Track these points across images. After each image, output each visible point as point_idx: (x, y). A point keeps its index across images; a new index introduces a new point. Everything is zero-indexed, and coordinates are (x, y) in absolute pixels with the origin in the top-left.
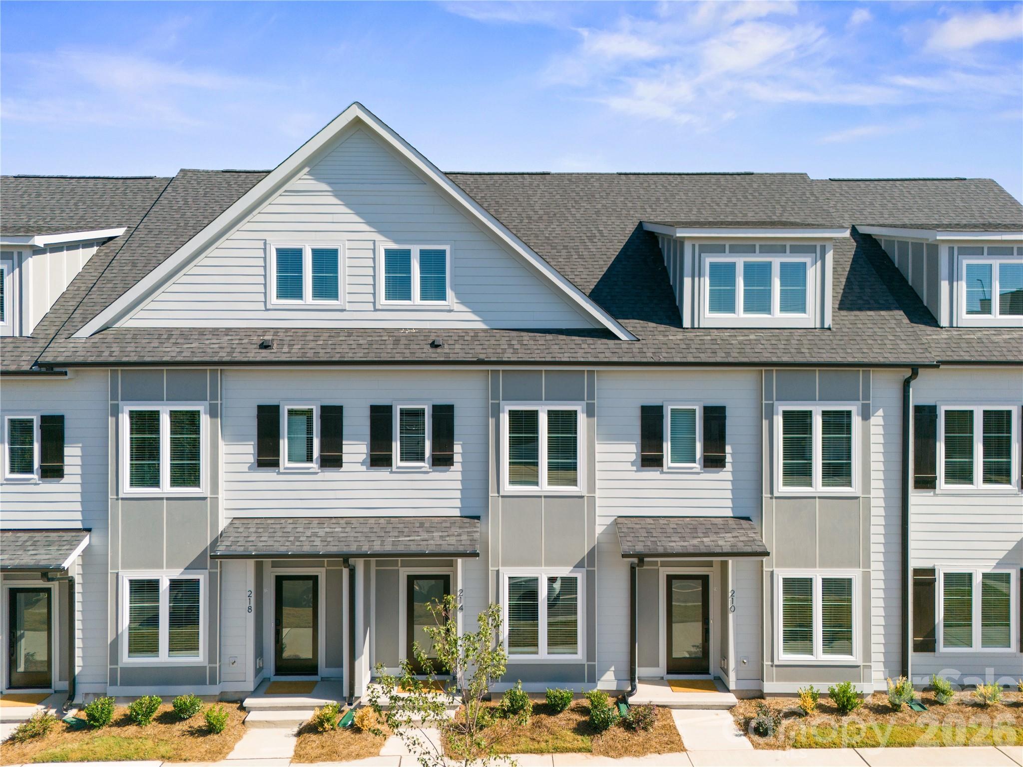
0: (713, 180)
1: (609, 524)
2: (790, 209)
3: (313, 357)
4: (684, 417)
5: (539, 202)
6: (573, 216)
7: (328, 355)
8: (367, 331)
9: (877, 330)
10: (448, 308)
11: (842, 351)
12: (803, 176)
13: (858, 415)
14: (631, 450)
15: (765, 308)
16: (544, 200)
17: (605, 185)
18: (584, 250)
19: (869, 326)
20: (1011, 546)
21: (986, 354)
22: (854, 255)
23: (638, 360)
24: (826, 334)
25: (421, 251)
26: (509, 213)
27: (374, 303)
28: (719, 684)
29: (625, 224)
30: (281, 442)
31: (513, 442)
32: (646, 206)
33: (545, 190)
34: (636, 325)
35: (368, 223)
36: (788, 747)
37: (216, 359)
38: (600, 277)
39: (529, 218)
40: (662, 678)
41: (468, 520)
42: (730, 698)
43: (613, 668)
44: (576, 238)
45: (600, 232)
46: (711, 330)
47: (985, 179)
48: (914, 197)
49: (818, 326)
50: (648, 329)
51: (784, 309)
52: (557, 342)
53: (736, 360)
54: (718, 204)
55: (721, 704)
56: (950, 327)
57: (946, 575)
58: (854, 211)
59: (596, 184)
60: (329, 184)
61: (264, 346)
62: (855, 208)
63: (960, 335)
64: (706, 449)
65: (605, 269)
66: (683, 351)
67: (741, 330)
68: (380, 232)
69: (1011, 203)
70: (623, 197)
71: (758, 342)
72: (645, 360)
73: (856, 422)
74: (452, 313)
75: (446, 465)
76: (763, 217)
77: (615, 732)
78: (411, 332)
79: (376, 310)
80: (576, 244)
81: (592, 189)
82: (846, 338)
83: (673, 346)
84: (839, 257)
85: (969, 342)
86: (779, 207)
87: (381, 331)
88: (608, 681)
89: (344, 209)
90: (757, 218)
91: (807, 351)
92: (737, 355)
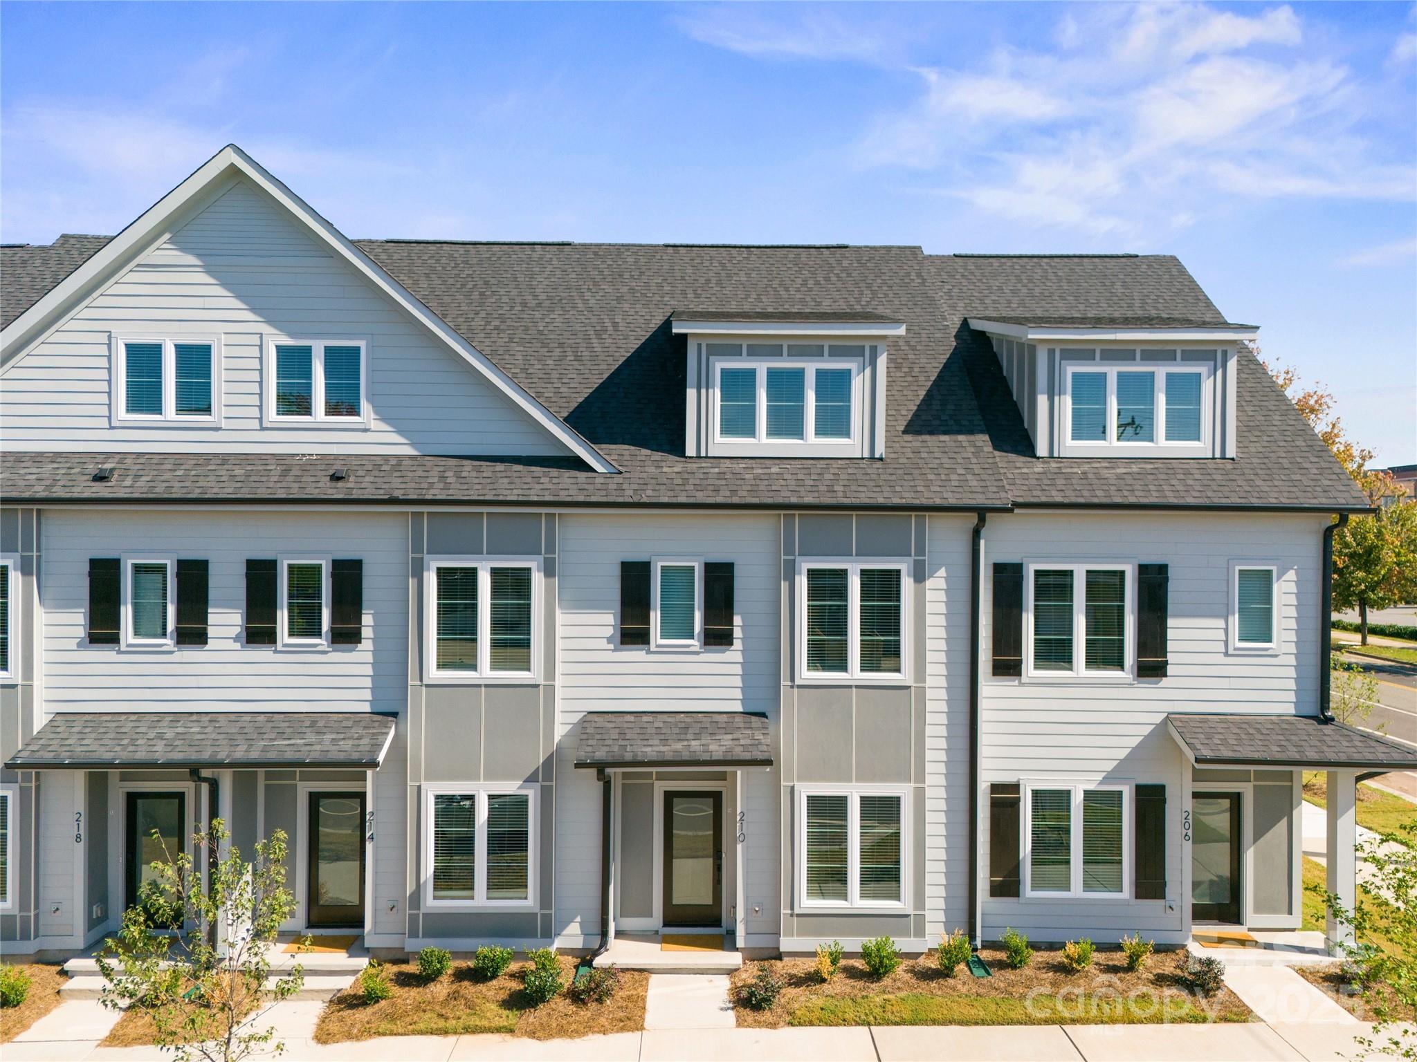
0: (791, 256)
1: (575, 722)
2: (882, 296)
3: (164, 493)
4: (678, 578)
5: (544, 283)
6: (585, 302)
7: (185, 490)
8: (249, 457)
9: (945, 461)
10: (362, 426)
11: (888, 489)
12: (915, 251)
13: (909, 576)
14: (606, 621)
15: (797, 431)
16: (553, 280)
17: (643, 260)
18: (584, 349)
19: (936, 455)
20: (1123, 754)
21: (1086, 493)
22: (948, 359)
23: (611, 499)
24: (875, 466)
25: (327, 348)
26: (498, 297)
27: (261, 419)
28: (726, 941)
29: (653, 314)
30: (123, 609)
31: (443, 610)
32: (689, 291)
33: (559, 266)
34: (625, 452)
35: (253, 310)
36: (782, 1024)
37: (27, 495)
38: (596, 386)
39: (524, 304)
40: (657, 932)
41: (380, 718)
42: (733, 959)
43: (578, 919)
44: (579, 333)
45: (615, 325)
46: (722, 461)
47: (1164, 256)
48: (1060, 280)
49: (866, 455)
50: (639, 458)
51: (820, 431)
52: (509, 474)
53: (743, 501)
54: (787, 289)
55: (719, 967)
56: (1049, 458)
57: (1036, 793)
58: (972, 298)
59: (631, 260)
60: (198, 256)
61: (100, 478)
62: (976, 294)
63: (1060, 468)
64: (707, 620)
65: (606, 376)
66: (677, 488)
67: (762, 460)
68: (269, 322)
69: (1190, 289)
70: (661, 278)
71: (779, 476)
72: (621, 500)
73: (907, 585)
74: (369, 433)
75: (351, 643)
76: (842, 307)
77: (560, 1005)
78: (309, 459)
79: (263, 429)
80: (577, 341)
81: (623, 266)
82: (901, 472)
83: (665, 481)
84: (927, 361)
85: (1068, 477)
86: (869, 292)
87: (268, 457)
88: (572, 936)
89: (220, 291)
90: (833, 307)
91: (842, 489)
92: (745, 494)
